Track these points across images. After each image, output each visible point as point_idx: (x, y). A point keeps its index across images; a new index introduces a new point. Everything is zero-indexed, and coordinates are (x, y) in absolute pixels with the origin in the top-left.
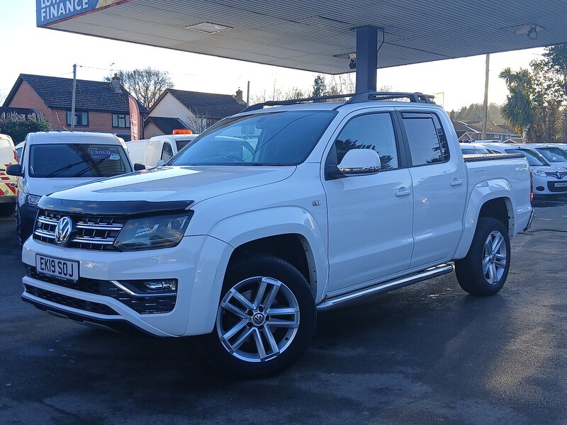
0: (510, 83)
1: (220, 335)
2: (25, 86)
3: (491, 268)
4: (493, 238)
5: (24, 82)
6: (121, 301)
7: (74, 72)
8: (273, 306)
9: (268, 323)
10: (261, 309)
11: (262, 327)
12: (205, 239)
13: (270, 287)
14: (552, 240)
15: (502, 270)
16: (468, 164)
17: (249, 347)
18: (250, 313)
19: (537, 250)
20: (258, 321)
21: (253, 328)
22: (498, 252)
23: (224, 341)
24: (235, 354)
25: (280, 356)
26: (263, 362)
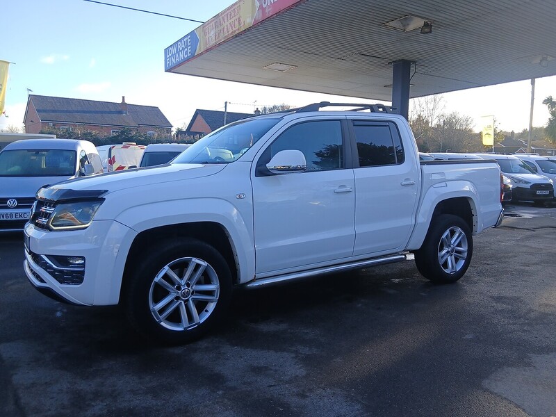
0: (552, 108)
1: (151, 307)
2: (199, 117)
3: (450, 260)
4: (452, 233)
5: (199, 115)
6: (49, 272)
7: (226, 107)
8: (199, 283)
9: (193, 297)
10: (188, 285)
11: (188, 300)
12: (112, 223)
13: (198, 266)
14: (548, 236)
15: (462, 262)
16: (425, 167)
17: (175, 318)
18: (179, 288)
19: (528, 244)
20: (185, 295)
21: (180, 301)
22: (459, 245)
23: (154, 311)
24: (162, 324)
25: (200, 326)
26: (185, 331)
